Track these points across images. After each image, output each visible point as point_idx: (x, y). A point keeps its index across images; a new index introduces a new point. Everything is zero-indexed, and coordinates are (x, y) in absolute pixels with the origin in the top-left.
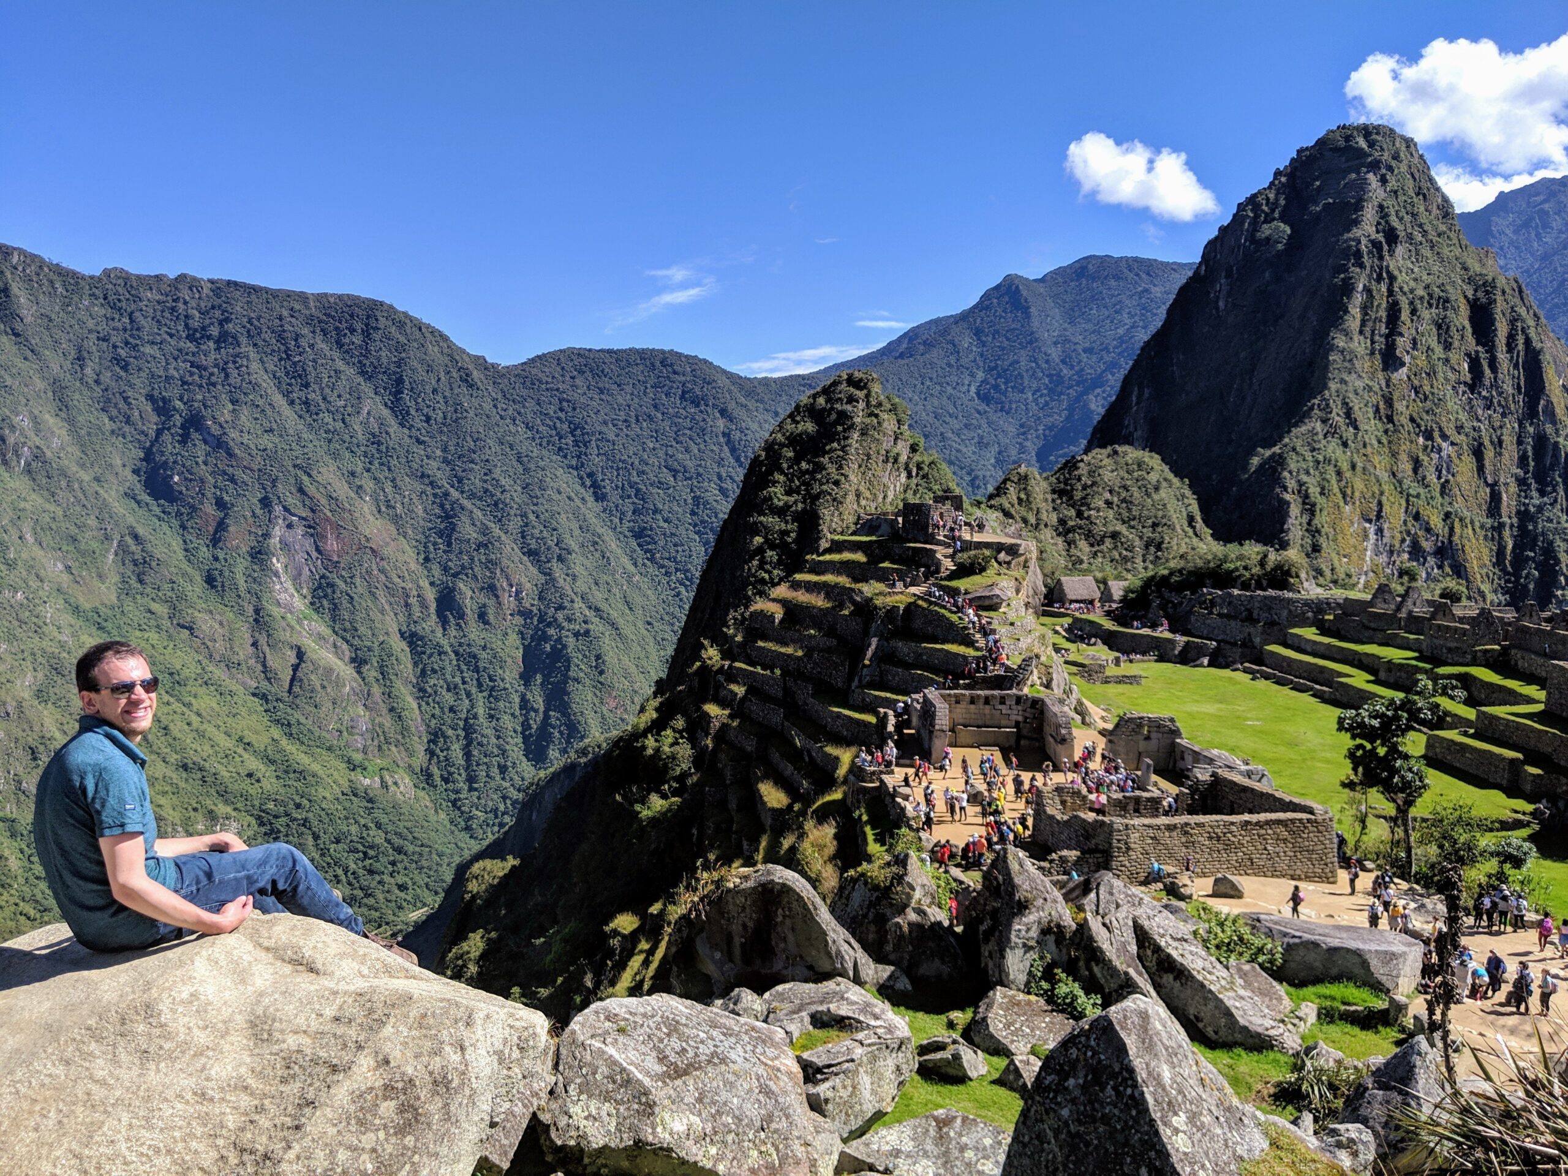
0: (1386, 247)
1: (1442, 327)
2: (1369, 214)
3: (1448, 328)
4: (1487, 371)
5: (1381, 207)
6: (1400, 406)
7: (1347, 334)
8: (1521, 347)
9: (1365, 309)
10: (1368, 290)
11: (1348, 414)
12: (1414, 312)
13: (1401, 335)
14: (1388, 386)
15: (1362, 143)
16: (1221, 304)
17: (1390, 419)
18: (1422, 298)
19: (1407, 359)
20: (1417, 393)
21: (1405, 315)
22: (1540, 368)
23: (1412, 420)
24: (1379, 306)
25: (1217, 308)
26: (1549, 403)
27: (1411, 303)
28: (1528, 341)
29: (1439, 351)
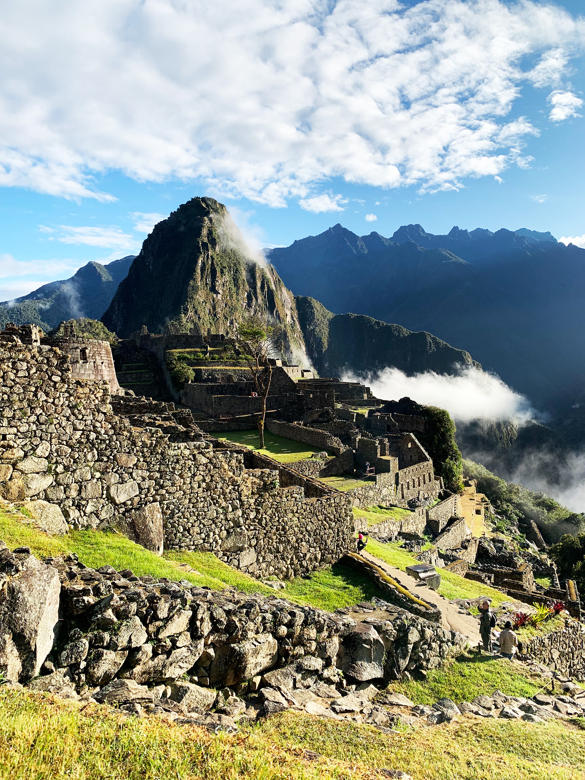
0: (209, 245)
1: (236, 280)
2: (205, 232)
3: (237, 280)
4: (254, 299)
5: (209, 230)
6: (219, 310)
7: (194, 280)
8: (266, 290)
9: (203, 269)
10: (203, 263)
11: (196, 312)
12: (222, 272)
13: (217, 281)
14: (213, 301)
15: (204, 205)
16: (151, 267)
17: (215, 315)
18: (225, 267)
19: (220, 291)
20: (226, 305)
21: (218, 274)
22: (273, 298)
23: (224, 316)
24: (208, 269)
25: (149, 269)
26: (277, 311)
27: (221, 269)
28: (268, 287)
29: (234, 289)
